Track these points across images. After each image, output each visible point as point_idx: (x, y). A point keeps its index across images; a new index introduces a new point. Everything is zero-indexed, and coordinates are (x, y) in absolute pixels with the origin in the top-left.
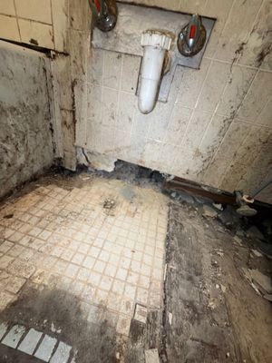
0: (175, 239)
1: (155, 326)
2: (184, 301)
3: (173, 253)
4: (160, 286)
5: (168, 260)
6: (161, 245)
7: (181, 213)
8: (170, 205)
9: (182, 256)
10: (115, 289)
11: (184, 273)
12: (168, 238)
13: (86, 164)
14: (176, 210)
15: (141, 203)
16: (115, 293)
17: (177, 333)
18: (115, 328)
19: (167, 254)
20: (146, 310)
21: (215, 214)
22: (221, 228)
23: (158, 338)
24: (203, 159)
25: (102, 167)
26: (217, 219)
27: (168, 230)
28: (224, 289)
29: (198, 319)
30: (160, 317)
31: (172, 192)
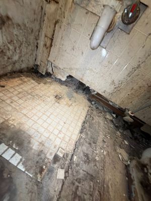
0: (88, 123)
1: (66, 160)
2: (84, 153)
3: (85, 130)
4: (74, 143)
5: (81, 132)
6: (80, 124)
7: (95, 112)
8: (90, 107)
9: (89, 133)
10: (50, 138)
11: (88, 140)
12: (84, 122)
13: (51, 72)
14: (92, 110)
15: (75, 102)
16: (50, 140)
17: (76, 165)
18: (46, 155)
19: (82, 129)
20: (64, 151)
21: (112, 118)
22: (112, 126)
23: (66, 165)
24: (115, 87)
25: (59, 77)
26: (112, 121)
27: (85, 118)
28: (105, 153)
29: (89, 163)
30: (70, 157)
31: (93, 101)
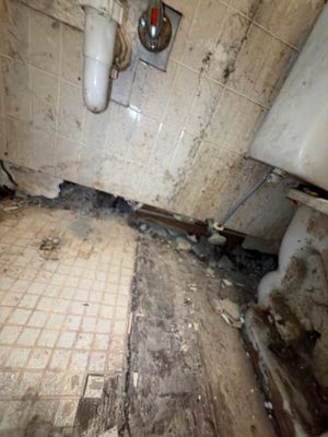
0: (144, 280)
2: (153, 353)
3: (141, 298)
4: (123, 342)
5: (134, 308)
6: (126, 290)
7: (152, 248)
8: (138, 239)
9: (152, 300)
11: (154, 318)
12: (135, 281)
14: (146, 244)
17: (143, 395)
19: (134, 299)
20: (102, 380)
21: (189, 246)
22: (194, 262)
24: (174, 183)
25: (38, 191)
26: (191, 252)
27: (135, 271)
29: (169, 369)
30: (121, 384)
31: (141, 224)
